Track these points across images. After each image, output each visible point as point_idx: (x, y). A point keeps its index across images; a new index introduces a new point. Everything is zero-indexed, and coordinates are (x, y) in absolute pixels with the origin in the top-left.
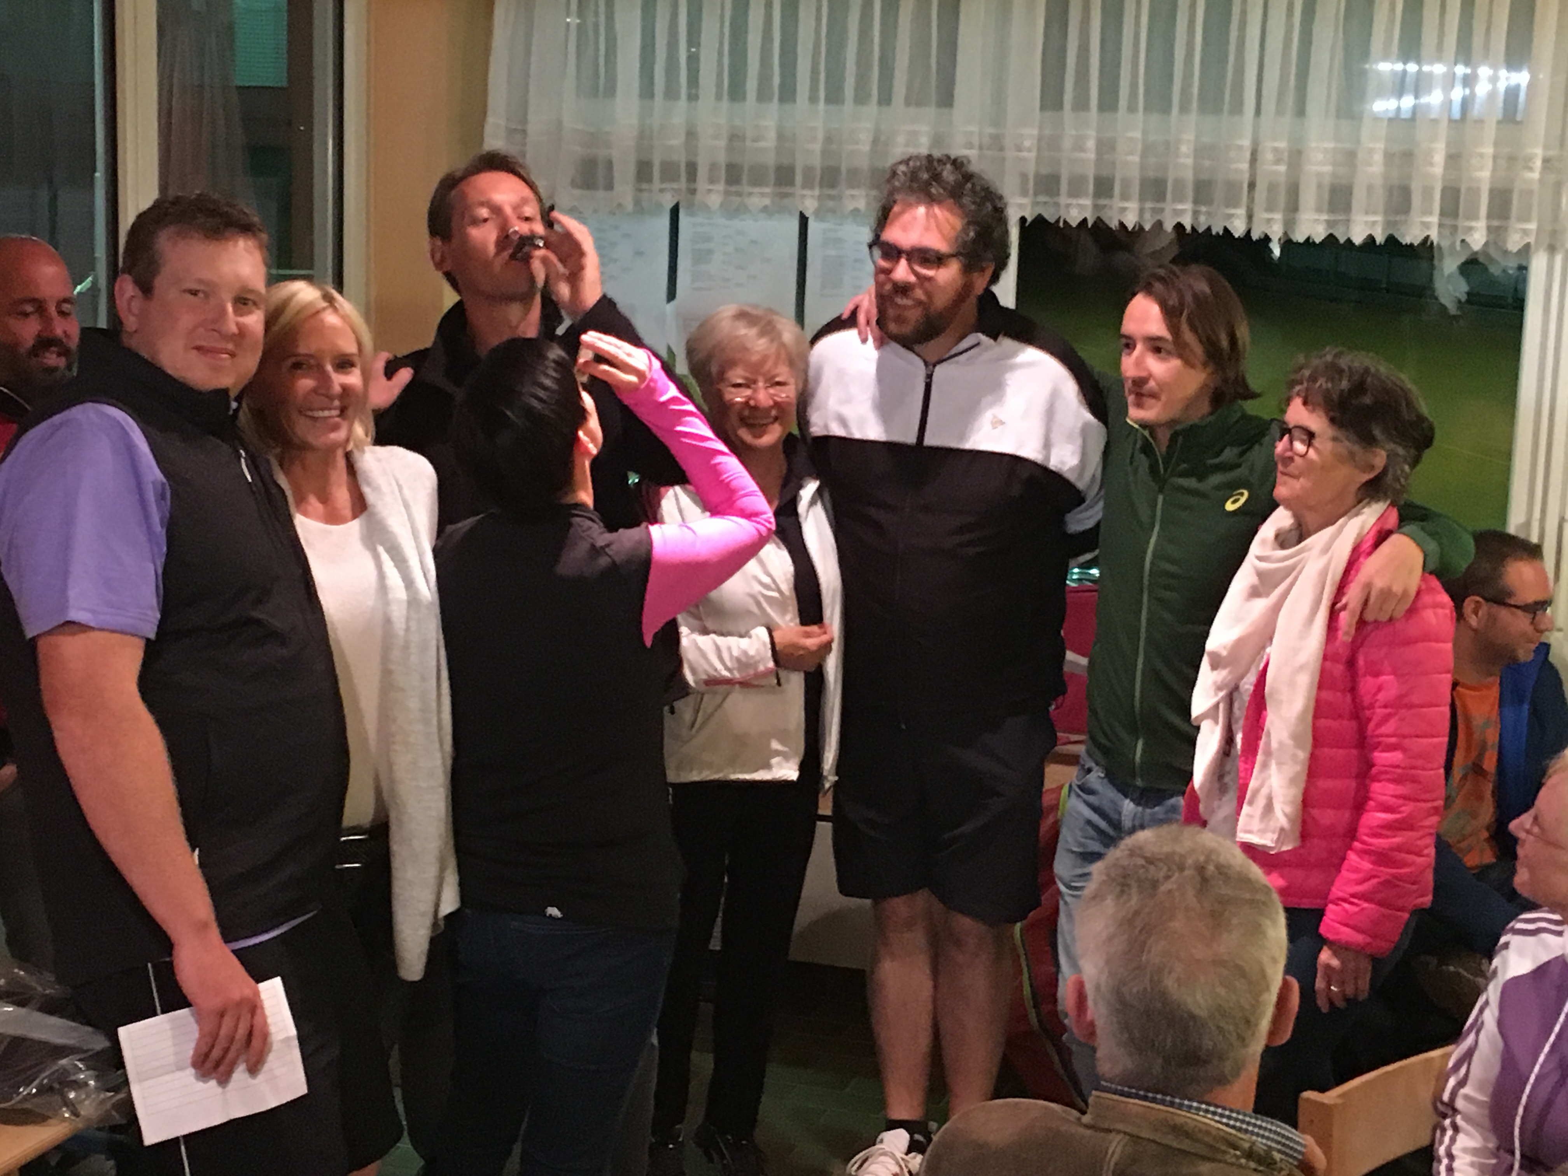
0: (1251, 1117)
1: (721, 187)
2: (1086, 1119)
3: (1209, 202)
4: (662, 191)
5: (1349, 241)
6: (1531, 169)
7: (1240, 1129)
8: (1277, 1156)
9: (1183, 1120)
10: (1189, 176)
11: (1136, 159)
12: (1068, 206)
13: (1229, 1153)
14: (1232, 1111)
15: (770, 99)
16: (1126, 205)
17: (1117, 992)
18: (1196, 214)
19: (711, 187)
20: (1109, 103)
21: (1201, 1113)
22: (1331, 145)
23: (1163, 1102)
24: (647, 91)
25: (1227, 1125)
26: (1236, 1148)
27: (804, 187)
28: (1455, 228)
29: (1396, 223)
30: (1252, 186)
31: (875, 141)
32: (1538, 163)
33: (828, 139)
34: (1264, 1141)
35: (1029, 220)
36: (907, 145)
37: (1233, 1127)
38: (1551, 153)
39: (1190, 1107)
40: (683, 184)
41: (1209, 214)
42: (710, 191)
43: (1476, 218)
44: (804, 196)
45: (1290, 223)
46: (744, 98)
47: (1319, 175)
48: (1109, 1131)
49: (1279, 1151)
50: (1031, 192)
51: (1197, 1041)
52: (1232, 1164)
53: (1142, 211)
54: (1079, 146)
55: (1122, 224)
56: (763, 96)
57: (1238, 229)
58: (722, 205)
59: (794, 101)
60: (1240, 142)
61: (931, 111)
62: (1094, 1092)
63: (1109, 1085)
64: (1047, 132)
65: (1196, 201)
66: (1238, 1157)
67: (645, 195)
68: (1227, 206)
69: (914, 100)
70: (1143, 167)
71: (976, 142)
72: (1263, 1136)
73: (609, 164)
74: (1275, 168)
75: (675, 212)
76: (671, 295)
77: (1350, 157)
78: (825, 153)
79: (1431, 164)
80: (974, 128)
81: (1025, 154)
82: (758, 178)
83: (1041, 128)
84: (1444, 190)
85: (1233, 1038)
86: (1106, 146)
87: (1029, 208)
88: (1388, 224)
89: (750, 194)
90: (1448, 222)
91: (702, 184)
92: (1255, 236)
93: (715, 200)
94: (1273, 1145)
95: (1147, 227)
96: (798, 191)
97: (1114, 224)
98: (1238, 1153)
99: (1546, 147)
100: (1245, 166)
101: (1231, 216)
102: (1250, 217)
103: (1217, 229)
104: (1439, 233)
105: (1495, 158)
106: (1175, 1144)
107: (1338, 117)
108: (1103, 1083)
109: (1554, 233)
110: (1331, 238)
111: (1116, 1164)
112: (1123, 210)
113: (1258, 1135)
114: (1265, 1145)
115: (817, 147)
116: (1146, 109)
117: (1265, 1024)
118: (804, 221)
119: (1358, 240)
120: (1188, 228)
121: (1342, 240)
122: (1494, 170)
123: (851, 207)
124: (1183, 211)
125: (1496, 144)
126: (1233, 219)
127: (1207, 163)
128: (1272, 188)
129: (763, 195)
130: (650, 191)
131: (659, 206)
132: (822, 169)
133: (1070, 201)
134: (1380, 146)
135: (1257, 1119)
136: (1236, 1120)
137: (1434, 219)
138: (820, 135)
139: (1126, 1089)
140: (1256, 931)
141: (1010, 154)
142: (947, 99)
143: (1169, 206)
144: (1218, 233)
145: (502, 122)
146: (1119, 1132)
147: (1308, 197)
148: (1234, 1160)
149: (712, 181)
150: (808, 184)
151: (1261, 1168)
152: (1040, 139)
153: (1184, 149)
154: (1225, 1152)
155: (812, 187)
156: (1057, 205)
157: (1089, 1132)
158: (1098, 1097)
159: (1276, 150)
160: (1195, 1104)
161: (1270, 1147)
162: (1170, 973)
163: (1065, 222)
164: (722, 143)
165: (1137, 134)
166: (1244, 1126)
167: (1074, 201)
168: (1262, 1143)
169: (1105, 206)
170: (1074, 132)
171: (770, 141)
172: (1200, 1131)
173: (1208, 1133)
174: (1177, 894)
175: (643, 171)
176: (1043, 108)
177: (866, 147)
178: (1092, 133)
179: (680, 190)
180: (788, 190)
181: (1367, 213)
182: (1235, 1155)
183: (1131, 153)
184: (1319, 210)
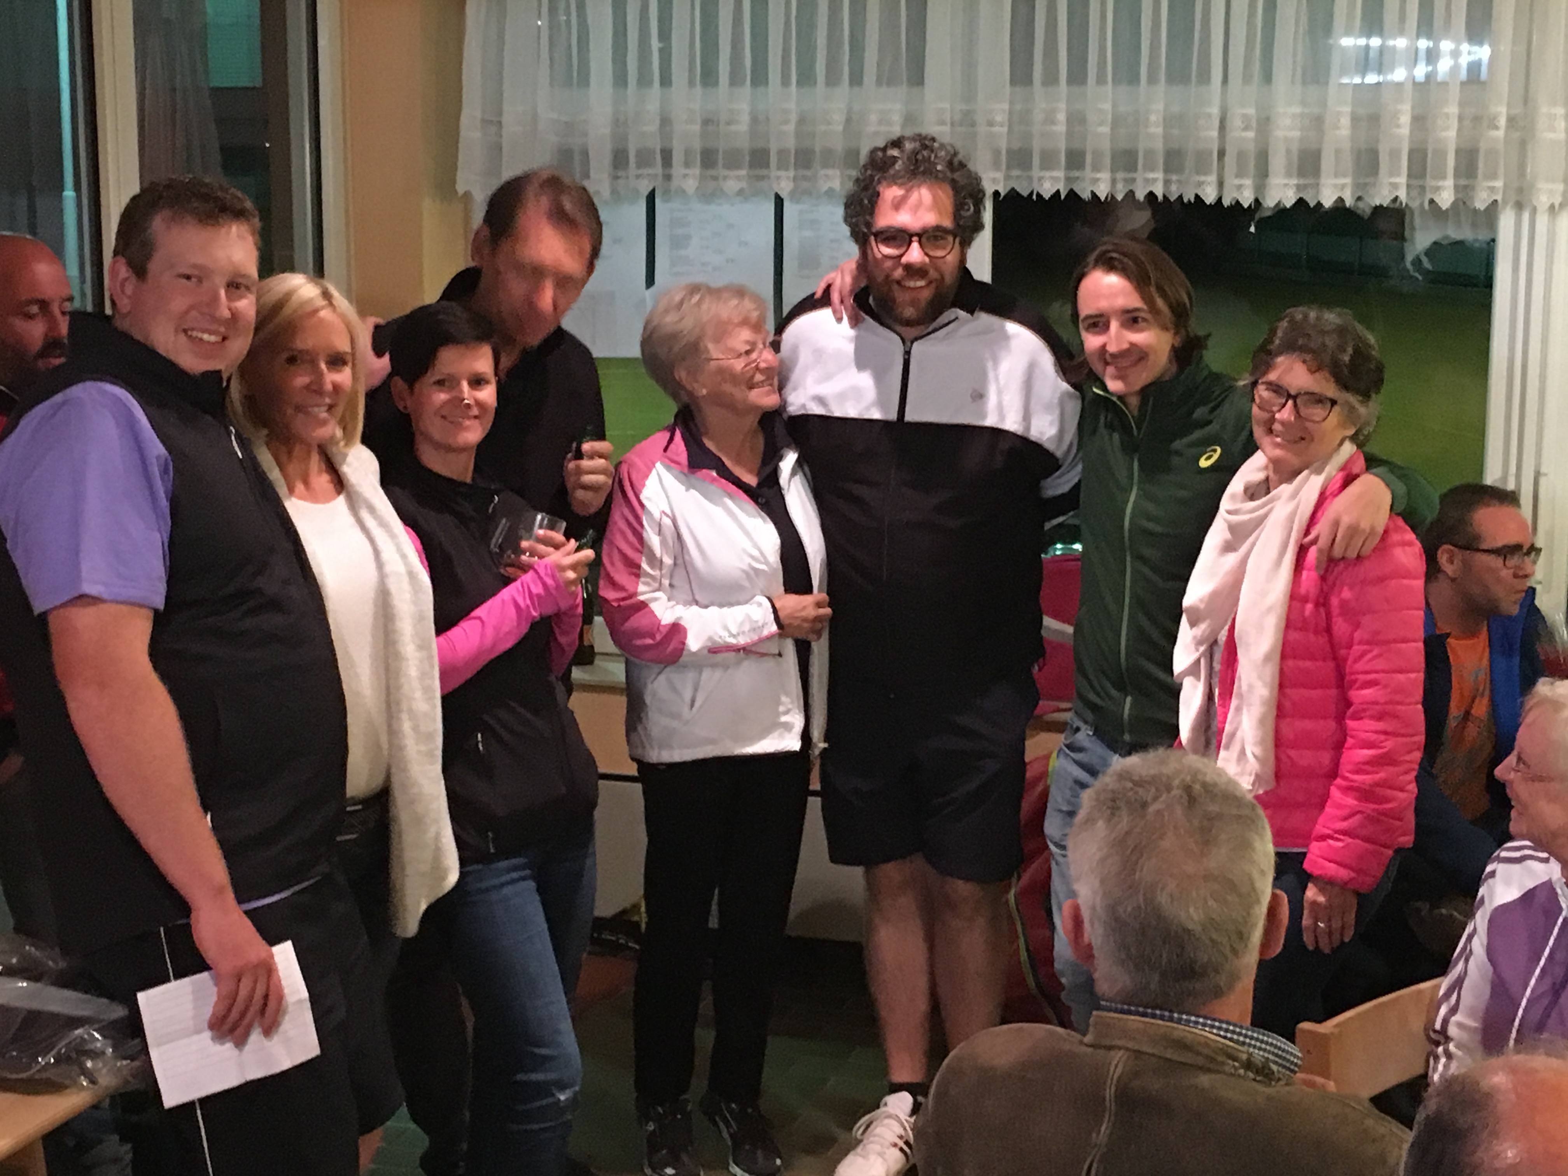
0: (1247, 1029)
1: (696, 171)
2: (1088, 1039)
3: (1180, 170)
4: (638, 177)
5: (1319, 205)
6: (1497, 128)
7: (1237, 1042)
8: (1274, 1068)
9: (1182, 1034)
10: (1159, 146)
11: (1105, 129)
12: (1040, 179)
13: (1229, 1064)
14: (1228, 1023)
15: (742, 83)
16: (1098, 175)
17: (1112, 909)
18: (1167, 182)
19: (687, 171)
20: (1077, 76)
21: (1200, 1027)
22: (1297, 110)
23: (1162, 1018)
24: (620, 79)
25: (1225, 1037)
26: (1235, 1059)
27: (779, 169)
28: (1423, 188)
29: (1366, 185)
30: (1222, 154)
31: (848, 121)
32: (1502, 122)
33: (802, 121)
34: (1261, 1053)
35: (1002, 194)
36: (880, 122)
37: (1231, 1040)
38: (1518, 110)
39: (1189, 1021)
40: (658, 169)
41: (1179, 182)
42: (685, 176)
43: (1444, 177)
44: (778, 178)
45: (1260, 187)
46: (716, 83)
47: (1286, 139)
48: (1110, 1048)
49: (1276, 1063)
50: (1004, 167)
51: (1192, 955)
52: (1232, 1075)
53: (1114, 182)
54: (1050, 120)
55: (1094, 194)
56: (735, 80)
57: (1210, 197)
58: (697, 188)
59: (767, 83)
60: (1208, 110)
61: (902, 90)
62: (1095, 1013)
63: (1108, 1004)
64: (1018, 107)
65: (1167, 170)
66: (1236, 1068)
67: (621, 182)
68: (1198, 173)
69: (886, 79)
70: (1113, 137)
71: (948, 120)
72: (1260, 1049)
73: (585, 154)
74: (1244, 134)
75: (651, 199)
76: (650, 280)
77: (1317, 122)
78: (798, 134)
79: (1398, 126)
80: (947, 106)
81: (996, 129)
82: (733, 162)
83: (1012, 103)
84: (1411, 152)
85: (1227, 951)
86: (1076, 120)
87: (1002, 184)
88: (1357, 186)
89: (725, 178)
90: (1415, 182)
91: (677, 169)
92: (1226, 202)
93: (691, 185)
94: (1271, 1057)
95: (1119, 197)
96: (774, 172)
97: (1086, 195)
98: (1236, 1064)
99: (1509, 106)
100: (1215, 134)
101: (1200, 184)
102: (1221, 184)
103: (1189, 197)
104: (1408, 194)
105: (1461, 118)
106: (1175, 1057)
107: (1304, 83)
108: (1103, 1003)
109: (1520, 190)
110: (1301, 202)
111: (1119, 1077)
112: (1096, 181)
113: (1255, 1047)
114: (1263, 1056)
115: (791, 128)
116: (1116, 81)
117: (1257, 936)
118: (779, 202)
119: (1328, 202)
120: (1160, 198)
121: (1312, 204)
122: (1459, 130)
123: (825, 188)
124: (1155, 180)
125: (1461, 104)
126: (1204, 186)
127: (1176, 132)
128: (1241, 156)
129: (738, 178)
130: (627, 177)
131: (636, 191)
132: (797, 152)
133: (1042, 174)
134: (1347, 109)
135: (1253, 1031)
136: (1233, 1032)
137: (1402, 180)
138: (794, 117)
139: (1126, 1007)
140: (1244, 846)
141: (982, 129)
142: (917, 78)
143: (1139, 176)
144: (1189, 201)
145: (478, 114)
146: (1120, 1048)
147: (1278, 162)
148: (1233, 1071)
149: (687, 164)
150: (782, 165)
151: (1258, 1078)
152: (1011, 113)
153: (1153, 118)
154: (1223, 1063)
155: (787, 169)
156: (1030, 178)
157: (1090, 1050)
158: (1098, 1016)
159: (1245, 116)
160: (1193, 1018)
161: (1268, 1059)
162: (1163, 889)
163: (1039, 195)
164: (697, 128)
165: (1107, 106)
166: (1241, 1039)
167: (1047, 174)
168: (1259, 1055)
169: (1078, 178)
170: (1044, 106)
171: (743, 126)
172: (1199, 1043)
173: (1207, 1045)
174: (1166, 814)
175: (619, 159)
176: (1013, 82)
177: (840, 128)
178: (1062, 106)
179: (656, 175)
180: (764, 172)
181: (1336, 175)
182: (1234, 1066)
183: (1100, 125)
184: (1288, 175)
